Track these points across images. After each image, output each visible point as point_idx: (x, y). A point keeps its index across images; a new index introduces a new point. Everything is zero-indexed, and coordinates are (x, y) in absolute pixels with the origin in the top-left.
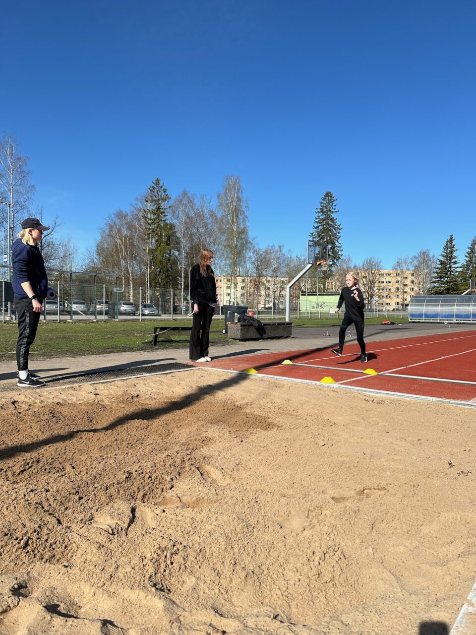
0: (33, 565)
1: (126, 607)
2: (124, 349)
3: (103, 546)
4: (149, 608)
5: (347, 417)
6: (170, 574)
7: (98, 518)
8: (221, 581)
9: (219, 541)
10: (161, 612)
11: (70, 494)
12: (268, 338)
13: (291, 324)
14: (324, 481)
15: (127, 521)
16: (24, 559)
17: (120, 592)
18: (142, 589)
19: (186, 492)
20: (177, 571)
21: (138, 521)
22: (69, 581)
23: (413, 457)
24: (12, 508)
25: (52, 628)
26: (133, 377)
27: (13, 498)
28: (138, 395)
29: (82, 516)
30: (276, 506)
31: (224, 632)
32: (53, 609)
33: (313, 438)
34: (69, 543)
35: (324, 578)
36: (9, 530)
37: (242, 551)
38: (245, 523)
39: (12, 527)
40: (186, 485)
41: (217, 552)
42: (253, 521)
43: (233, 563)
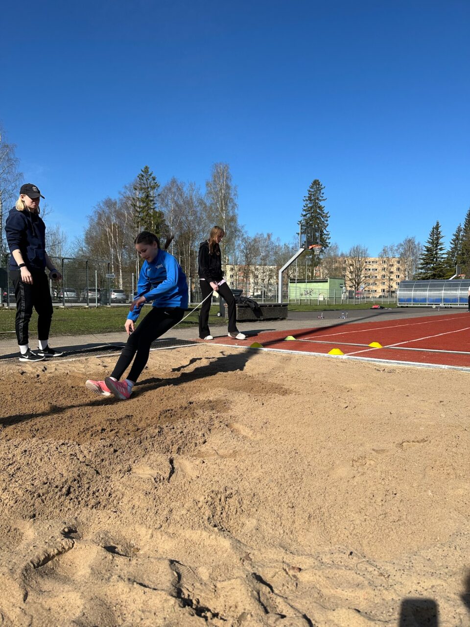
0: (79, 511)
1: (190, 546)
3: (150, 493)
4: (214, 547)
5: (362, 384)
6: (228, 516)
7: (137, 470)
8: (283, 522)
9: (271, 486)
10: (229, 550)
11: (104, 446)
12: (264, 320)
13: (287, 305)
14: (360, 435)
15: (168, 471)
16: (69, 506)
17: (180, 532)
18: (204, 529)
19: (220, 446)
20: (234, 513)
21: (178, 473)
22: (122, 525)
23: (442, 415)
24: (46, 459)
25: (116, 567)
27: (45, 450)
29: (119, 467)
30: (318, 456)
31: (300, 569)
32: (111, 549)
33: (334, 401)
34: (112, 491)
35: (390, 518)
36: (48, 479)
37: (296, 495)
38: (292, 471)
39: (50, 477)
40: (220, 440)
41: (272, 496)
42: (299, 469)
43: (291, 506)
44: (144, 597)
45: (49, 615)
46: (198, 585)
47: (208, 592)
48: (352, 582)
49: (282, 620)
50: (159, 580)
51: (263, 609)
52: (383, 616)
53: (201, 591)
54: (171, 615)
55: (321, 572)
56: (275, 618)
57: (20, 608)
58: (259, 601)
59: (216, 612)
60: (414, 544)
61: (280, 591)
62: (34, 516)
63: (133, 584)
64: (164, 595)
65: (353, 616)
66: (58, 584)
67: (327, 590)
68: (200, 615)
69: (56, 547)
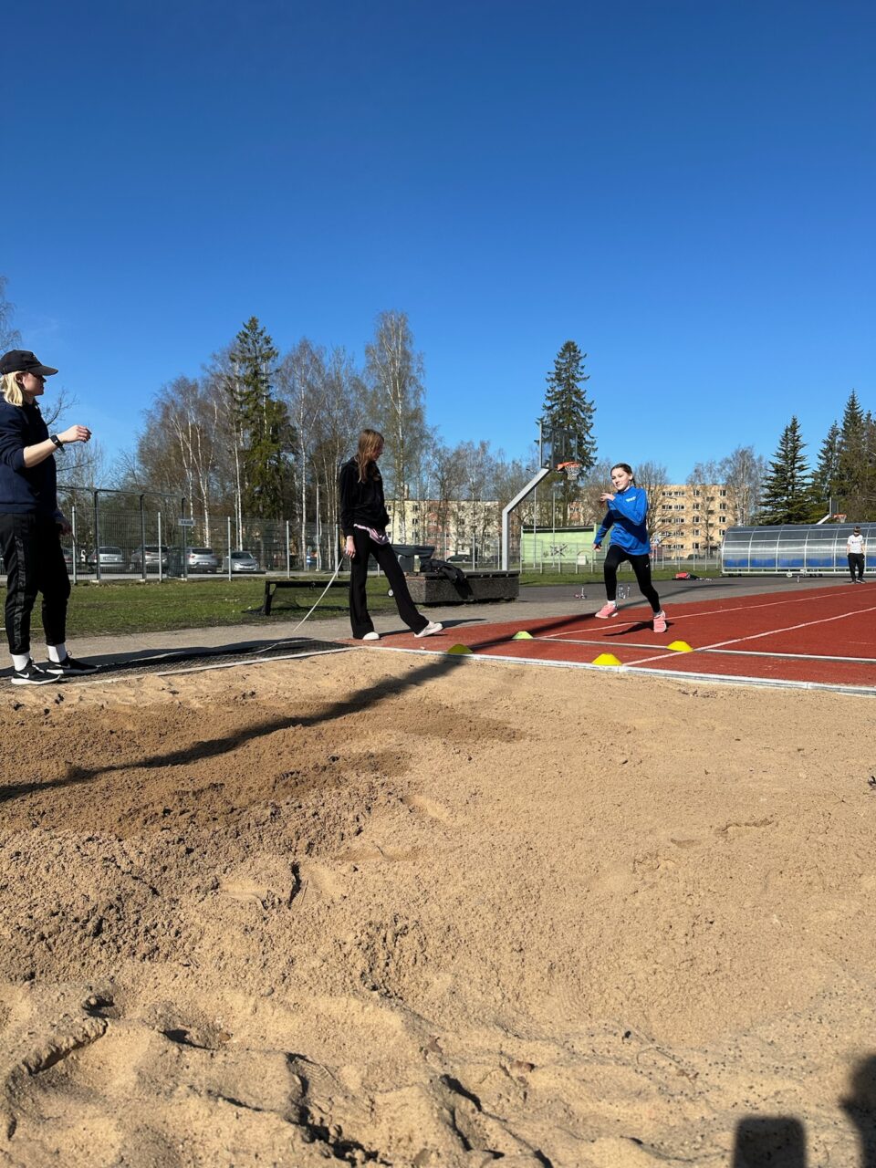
0: (118, 965)
1: (326, 1028)
2: (210, 621)
3: (253, 929)
4: (372, 1028)
5: (654, 720)
6: (398, 970)
7: (229, 886)
8: (502, 978)
9: (480, 912)
10: (399, 1033)
11: (168, 843)
12: (474, 602)
13: (518, 575)
14: (648, 814)
15: (289, 886)
16: (99, 956)
17: (308, 1001)
18: (354, 994)
19: (388, 838)
20: (410, 964)
21: (308, 890)
22: (199, 989)
23: (801, 775)
24: (57, 868)
25: (185, 1069)
26: (237, 663)
27: (56, 851)
29: (197, 881)
30: (570, 854)
31: (532, 1066)
32: (177, 1036)
33: (602, 750)
34: (182, 925)
35: (702, 967)
36: (60, 906)
37: (528, 927)
38: (520, 882)
39: (64, 902)
40: (388, 827)
41: (481, 930)
42: (534, 879)
43: (518, 948)
44: (236, 1125)
45: (56, 1163)
46: (339, 1099)
47: (358, 1113)
48: (627, 1088)
49: (496, 1163)
50: (266, 1092)
51: (461, 1142)
52: (683, 1151)
53: (346, 1111)
54: (287, 1158)
55: (570, 1071)
56: (482, 1159)
57: (2, 1150)
58: (454, 1127)
59: (373, 1150)
60: (744, 1014)
61: (494, 1107)
62: (32, 975)
63: (217, 1101)
64: (275, 1120)
65: (628, 1151)
66: (76, 1104)
67: (580, 1103)
68: (340, 1156)
69: (72, 1034)
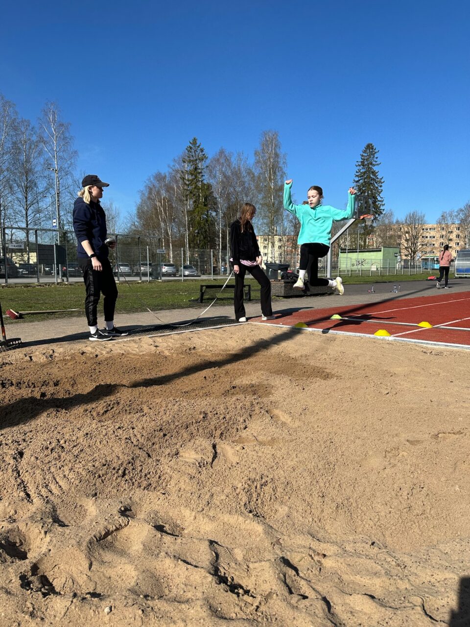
1: (227, 529)
2: (173, 306)
3: (194, 477)
4: (249, 531)
6: (262, 503)
7: (183, 454)
8: (313, 510)
9: (304, 476)
10: (261, 535)
11: (155, 431)
12: (311, 295)
14: (396, 425)
15: (211, 455)
16: (124, 487)
17: (219, 516)
18: (241, 514)
19: (260, 432)
20: (268, 500)
21: (220, 457)
22: (170, 506)
24: (105, 442)
25: (164, 544)
27: (104, 434)
28: (194, 348)
29: (168, 451)
30: (352, 446)
31: (324, 556)
32: (160, 528)
33: (375, 386)
34: (162, 474)
35: (415, 511)
36: (106, 461)
37: (327, 485)
38: (325, 461)
39: (108, 459)
40: (259, 426)
41: (304, 485)
42: (332, 459)
43: (321, 495)
44: (186, 573)
45: (110, 583)
46: (233, 564)
47: (241, 571)
48: (371, 570)
49: (303, 601)
51: (288, 590)
52: (394, 603)
53: (236, 570)
54: (208, 590)
55: (343, 559)
56: (297, 599)
57: (87, 575)
58: (285, 582)
59: (248, 589)
60: (434, 537)
61: (305, 574)
62: (96, 494)
63: (178, 561)
64: (203, 572)
65: (367, 601)
66: (117, 557)
67: (347, 576)
68: (232, 591)
69: (114, 524)
